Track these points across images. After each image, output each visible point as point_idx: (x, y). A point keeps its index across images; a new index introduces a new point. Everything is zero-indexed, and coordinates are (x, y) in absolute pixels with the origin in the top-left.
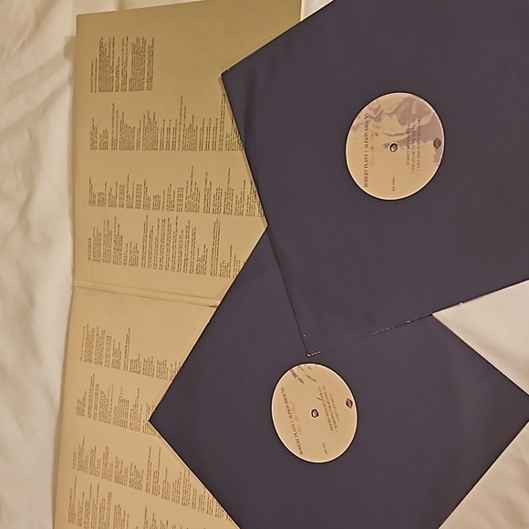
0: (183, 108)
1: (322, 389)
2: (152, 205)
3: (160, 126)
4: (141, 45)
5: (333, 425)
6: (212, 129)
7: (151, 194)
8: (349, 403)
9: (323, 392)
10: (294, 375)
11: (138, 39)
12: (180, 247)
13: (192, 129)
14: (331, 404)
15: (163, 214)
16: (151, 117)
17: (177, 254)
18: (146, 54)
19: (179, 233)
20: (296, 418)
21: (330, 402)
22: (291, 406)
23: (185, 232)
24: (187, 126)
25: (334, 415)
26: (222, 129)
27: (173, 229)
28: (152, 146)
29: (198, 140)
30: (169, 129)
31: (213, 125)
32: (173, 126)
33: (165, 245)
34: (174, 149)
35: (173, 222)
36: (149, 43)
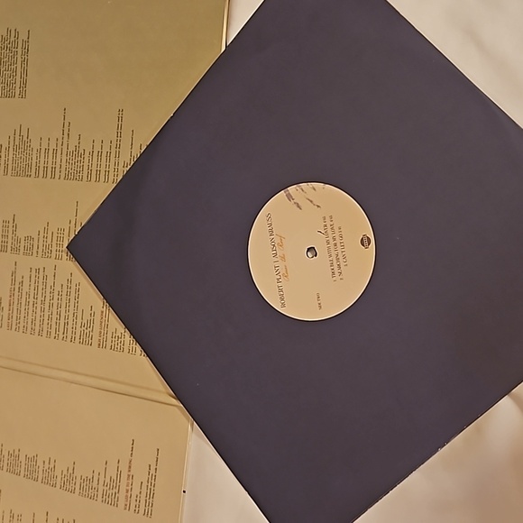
0: (67, 124)
1: (328, 219)
2: (22, 248)
3: (35, 145)
4: (12, 39)
5: (336, 270)
6: (104, 154)
7: (21, 234)
8: (365, 242)
9: (328, 223)
10: (289, 197)
11: (9, 31)
12: (59, 306)
13: (78, 153)
14: (338, 241)
15: (37, 262)
16: (24, 133)
17: (54, 316)
18: (19, 50)
19: (58, 288)
20: (283, 258)
21: (337, 238)
22: (277, 240)
23: (65, 287)
24: (72, 148)
25: (340, 256)
26: (118, 155)
27: (50, 282)
28: (23, 171)
29: (86, 168)
30: (47, 150)
31: (106, 149)
32: (53, 146)
33: (39, 302)
34: (53, 177)
35: (50, 273)
36: (23, 36)
